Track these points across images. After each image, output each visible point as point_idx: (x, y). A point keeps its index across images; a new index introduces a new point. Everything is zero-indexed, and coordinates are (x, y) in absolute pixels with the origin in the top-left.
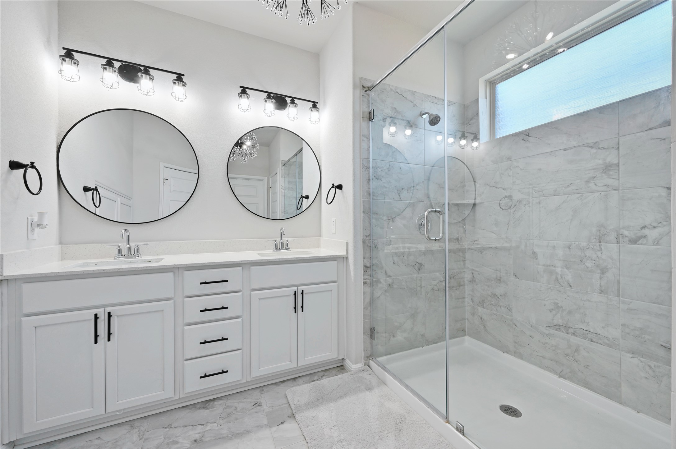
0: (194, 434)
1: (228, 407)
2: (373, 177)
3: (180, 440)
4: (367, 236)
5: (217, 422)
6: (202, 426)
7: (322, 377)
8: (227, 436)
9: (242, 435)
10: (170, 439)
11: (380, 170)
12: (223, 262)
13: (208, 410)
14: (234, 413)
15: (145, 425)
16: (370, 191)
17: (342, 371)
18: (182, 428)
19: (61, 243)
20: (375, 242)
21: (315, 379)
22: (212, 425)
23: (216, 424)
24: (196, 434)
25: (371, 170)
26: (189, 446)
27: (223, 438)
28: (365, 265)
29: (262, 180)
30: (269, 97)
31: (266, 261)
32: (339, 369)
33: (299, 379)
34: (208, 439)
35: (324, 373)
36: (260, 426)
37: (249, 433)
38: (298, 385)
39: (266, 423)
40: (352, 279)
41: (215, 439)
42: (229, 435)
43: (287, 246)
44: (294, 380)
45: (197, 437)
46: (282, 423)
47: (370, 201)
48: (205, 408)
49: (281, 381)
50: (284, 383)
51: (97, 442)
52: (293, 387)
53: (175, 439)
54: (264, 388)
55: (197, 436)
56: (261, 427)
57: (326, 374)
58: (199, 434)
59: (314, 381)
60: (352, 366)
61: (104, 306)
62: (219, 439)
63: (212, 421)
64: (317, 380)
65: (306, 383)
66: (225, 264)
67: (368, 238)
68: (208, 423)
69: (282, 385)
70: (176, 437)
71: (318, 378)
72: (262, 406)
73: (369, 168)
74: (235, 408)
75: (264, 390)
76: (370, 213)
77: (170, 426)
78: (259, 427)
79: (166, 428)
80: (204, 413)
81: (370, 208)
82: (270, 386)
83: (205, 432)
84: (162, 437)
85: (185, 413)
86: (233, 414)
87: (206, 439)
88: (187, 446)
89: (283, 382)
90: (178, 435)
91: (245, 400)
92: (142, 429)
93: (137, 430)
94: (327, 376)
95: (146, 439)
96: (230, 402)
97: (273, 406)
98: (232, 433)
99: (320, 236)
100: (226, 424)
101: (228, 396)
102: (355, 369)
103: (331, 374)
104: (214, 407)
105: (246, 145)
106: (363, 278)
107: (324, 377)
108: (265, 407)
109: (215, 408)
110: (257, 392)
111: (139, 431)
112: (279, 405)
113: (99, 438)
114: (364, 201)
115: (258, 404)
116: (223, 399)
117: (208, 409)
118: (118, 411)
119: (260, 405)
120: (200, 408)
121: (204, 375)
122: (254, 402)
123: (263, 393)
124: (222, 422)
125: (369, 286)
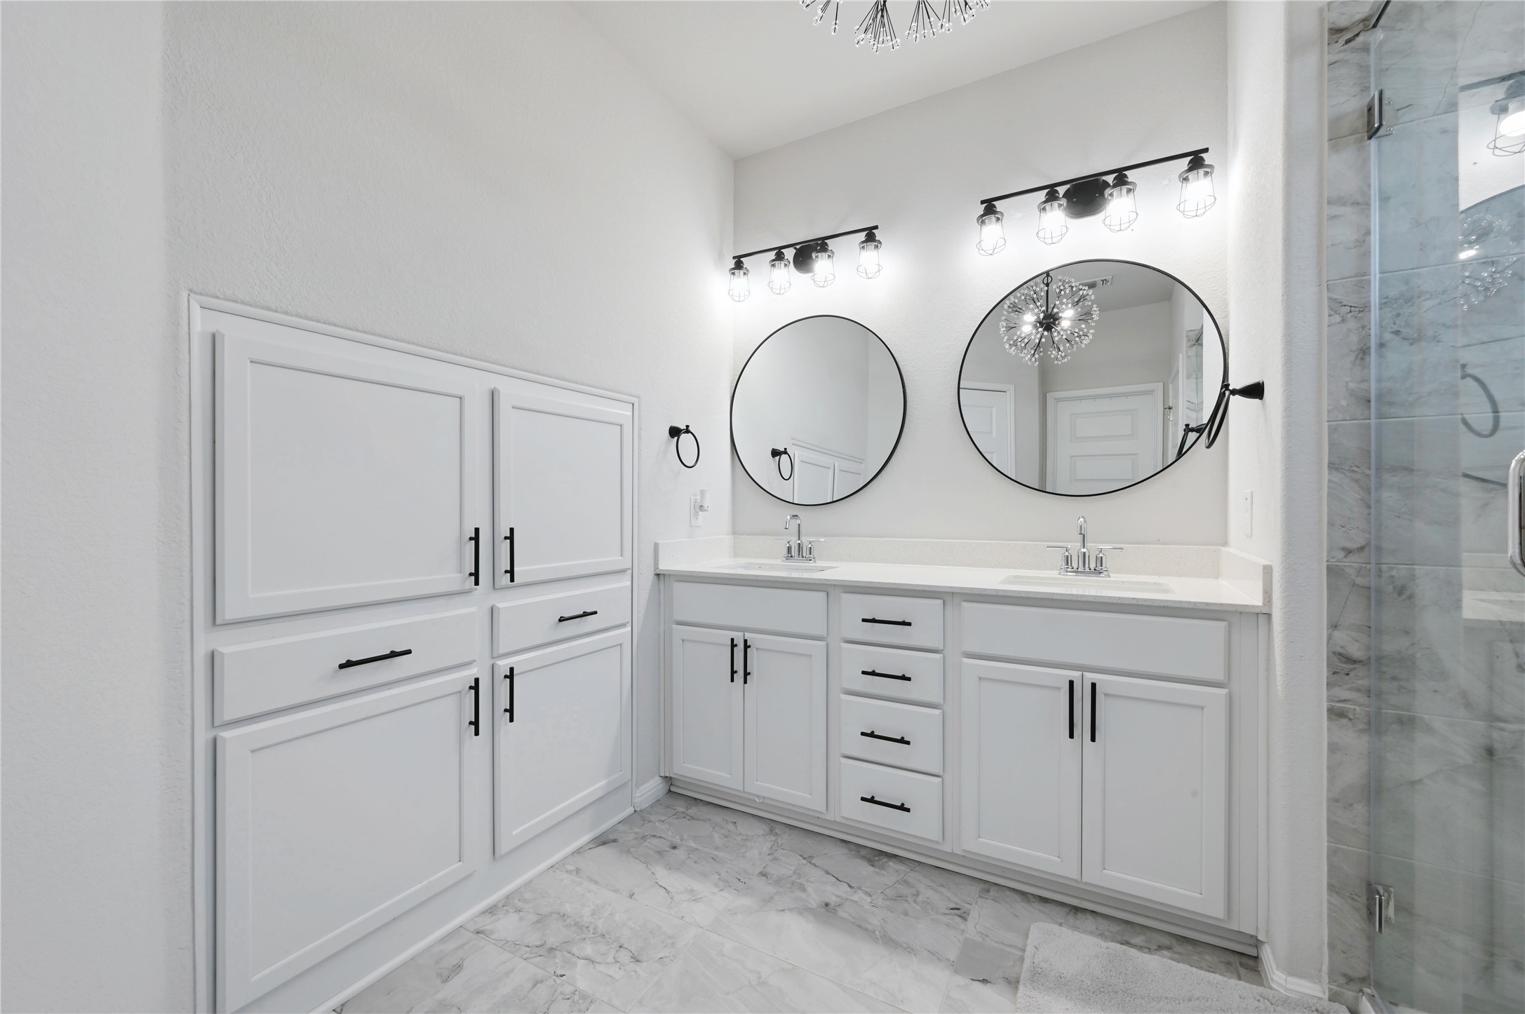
0: (833, 892)
1: (906, 882)
2: (1388, 336)
3: (810, 889)
4: (1349, 552)
5: (873, 897)
6: (849, 889)
7: (1160, 948)
8: (874, 932)
9: (896, 948)
10: (800, 879)
11: (1429, 303)
12: (903, 584)
13: (872, 868)
14: (908, 899)
15: (785, 838)
16: (1368, 391)
17: (1242, 971)
18: (823, 873)
19: (734, 533)
20: (1394, 573)
21: (1133, 941)
22: (863, 896)
23: (869, 899)
24: (834, 894)
25: (1374, 314)
26: (814, 905)
27: (866, 929)
28: (1339, 650)
29: (1151, 392)
30: (1052, 196)
31: (993, 594)
32: (1235, 960)
33: (1089, 916)
34: (845, 915)
35: (1174, 942)
36: (937, 955)
37: (910, 952)
38: (1075, 928)
39: (952, 958)
40: (1279, 688)
41: (853, 923)
42: (877, 933)
43: (1099, 564)
44: (1073, 911)
45: (833, 900)
46: (984, 981)
47: (1369, 426)
48: (871, 862)
49: (1040, 897)
50: (1043, 904)
51: (731, 827)
52: (1061, 925)
53: (805, 883)
54: (993, 889)
55: (834, 898)
56: (939, 959)
57: (1178, 948)
58: (838, 899)
59: (1127, 943)
60: (1274, 973)
61: (743, 630)
62: (860, 927)
63: (868, 890)
64: (1140, 948)
65: (1101, 936)
66: (908, 590)
67: (1352, 558)
68: (860, 888)
69: (1038, 905)
70: (808, 881)
71: (1143, 944)
72: (966, 920)
73: (1365, 308)
74: (915, 893)
75: (992, 893)
76: (1370, 468)
77: (809, 859)
78: (934, 955)
79: (804, 859)
80: (865, 869)
81: (1370, 452)
82: (1008, 893)
83: (847, 900)
84: (793, 868)
85: (839, 852)
86: (907, 901)
87: (841, 913)
88: (811, 904)
89: (1044, 900)
90: (812, 879)
91: (942, 890)
92: (780, 841)
93: (774, 838)
94: (1176, 956)
95: (776, 859)
96: (913, 877)
97: (987, 936)
98: (885, 931)
99: (1225, 544)
100: (885, 910)
101: (917, 864)
102: (1286, 989)
103: (1195, 958)
104: (884, 869)
105: (1065, 318)
106: (1329, 696)
107: (1165, 953)
108: (971, 928)
109: (884, 872)
110: (975, 889)
111: (774, 841)
112: (1002, 943)
113: (735, 823)
114: (1332, 430)
115: (961, 911)
116: (907, 865)
117: (873, 866)
118: (757, 796)
119: (964, 918)
120: (863, 857)
121: (869, 797)
122: (957, 904)
123: (984, 898)
124: (880, 902)
125: (1362, 731)
